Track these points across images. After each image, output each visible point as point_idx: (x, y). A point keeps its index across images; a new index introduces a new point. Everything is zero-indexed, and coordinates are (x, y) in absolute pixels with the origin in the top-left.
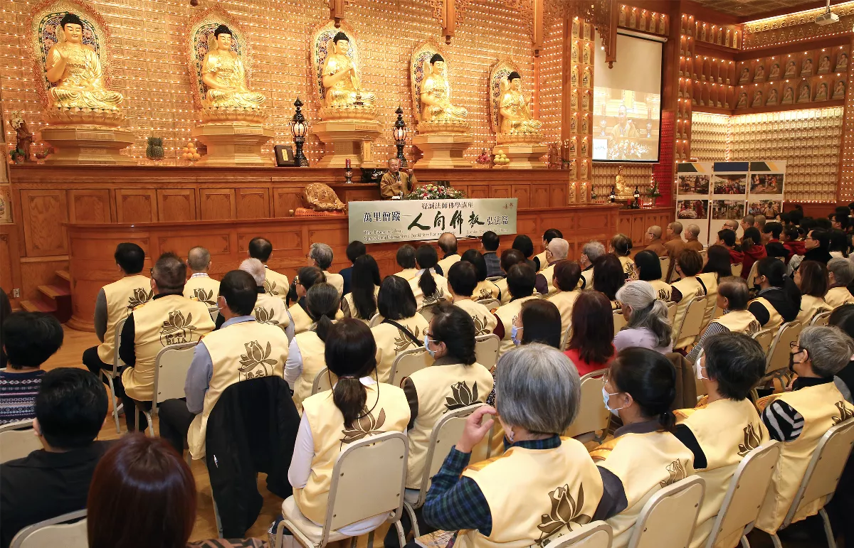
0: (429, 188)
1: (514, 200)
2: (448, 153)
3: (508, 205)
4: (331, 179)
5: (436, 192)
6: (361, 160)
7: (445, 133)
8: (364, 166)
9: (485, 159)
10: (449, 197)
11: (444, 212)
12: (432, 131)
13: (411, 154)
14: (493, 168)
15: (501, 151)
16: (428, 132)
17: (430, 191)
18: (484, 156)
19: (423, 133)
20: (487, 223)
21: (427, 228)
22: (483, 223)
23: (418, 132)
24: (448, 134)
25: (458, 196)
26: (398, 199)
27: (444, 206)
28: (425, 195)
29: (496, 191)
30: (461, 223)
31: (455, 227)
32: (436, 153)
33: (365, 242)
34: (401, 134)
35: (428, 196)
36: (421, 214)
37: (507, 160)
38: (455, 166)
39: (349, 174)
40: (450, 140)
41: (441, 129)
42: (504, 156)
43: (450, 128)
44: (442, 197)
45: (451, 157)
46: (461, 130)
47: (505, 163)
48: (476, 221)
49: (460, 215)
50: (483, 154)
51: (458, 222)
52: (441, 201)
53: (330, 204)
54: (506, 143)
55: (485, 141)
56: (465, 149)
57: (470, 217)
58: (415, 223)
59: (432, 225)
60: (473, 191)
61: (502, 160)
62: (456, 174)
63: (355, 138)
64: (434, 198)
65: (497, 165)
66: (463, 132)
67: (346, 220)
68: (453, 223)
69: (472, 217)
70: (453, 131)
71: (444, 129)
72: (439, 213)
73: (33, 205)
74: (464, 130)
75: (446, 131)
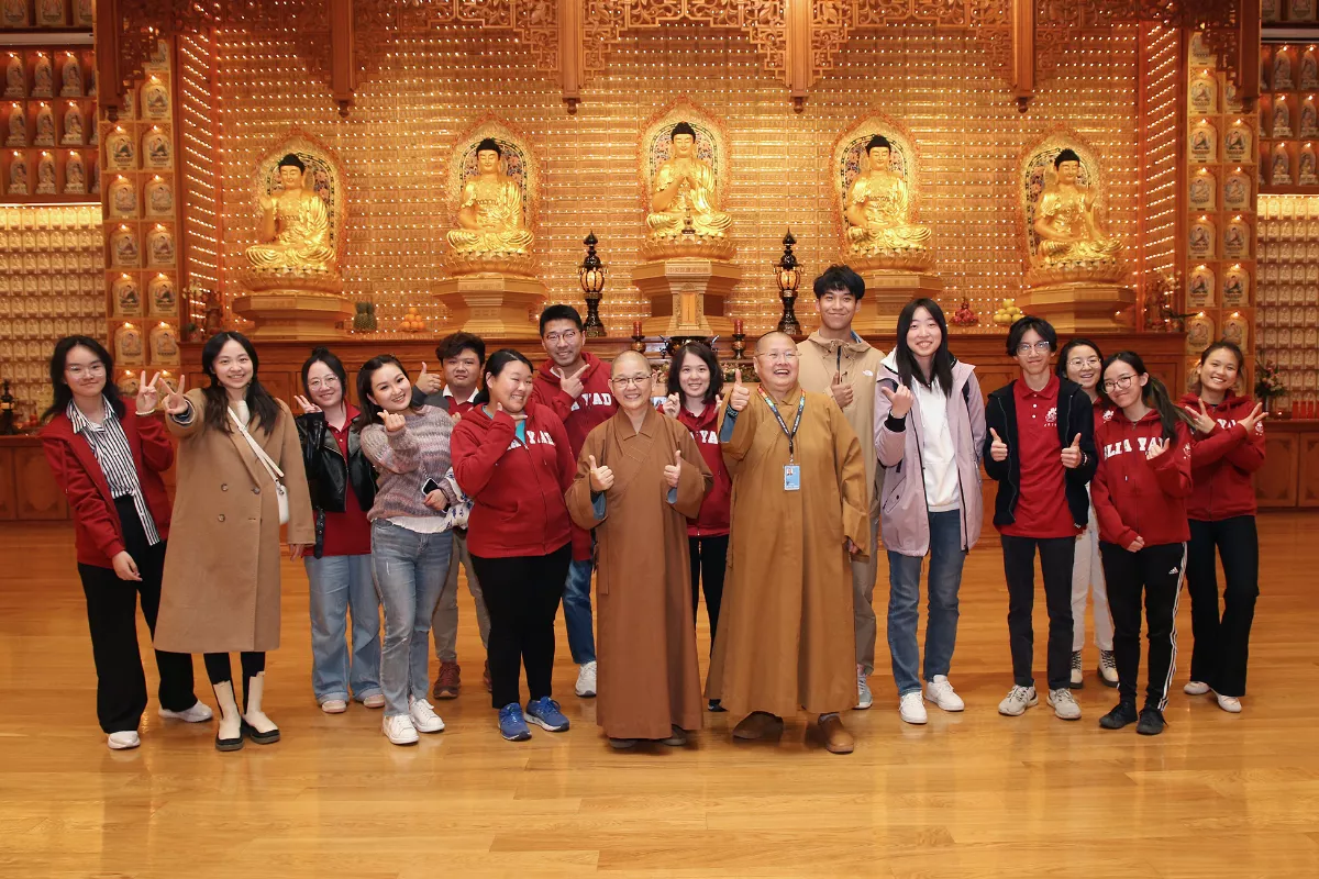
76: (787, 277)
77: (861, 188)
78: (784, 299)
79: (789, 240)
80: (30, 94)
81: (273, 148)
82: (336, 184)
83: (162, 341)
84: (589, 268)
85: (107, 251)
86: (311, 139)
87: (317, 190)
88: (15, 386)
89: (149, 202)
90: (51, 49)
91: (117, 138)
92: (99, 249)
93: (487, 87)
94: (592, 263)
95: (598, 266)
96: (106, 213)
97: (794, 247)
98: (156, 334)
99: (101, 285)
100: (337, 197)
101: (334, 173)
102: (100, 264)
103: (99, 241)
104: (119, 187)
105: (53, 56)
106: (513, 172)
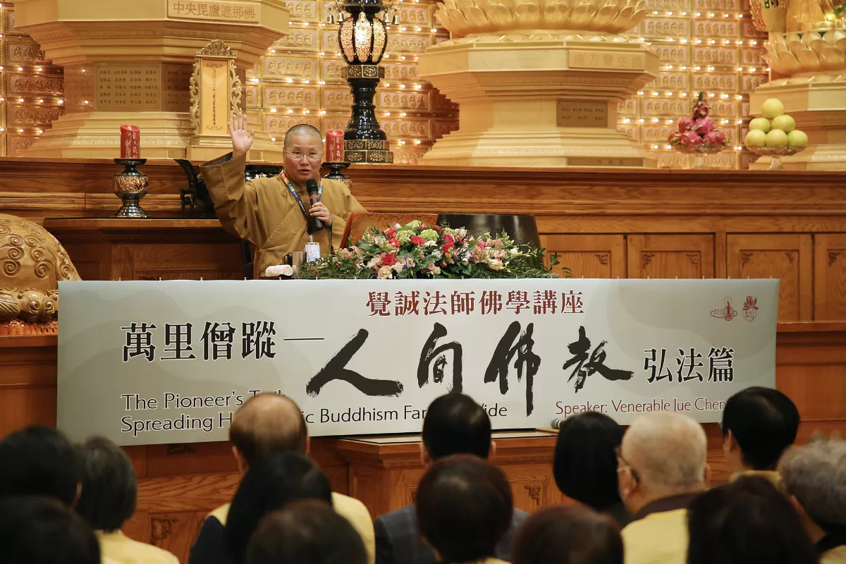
0: (404, 236)
1: (765, 288)
2: (550, 110)
3: (738, 306)
4: (63, 200)
5: (429, 250)
6: (190, 132)
7: (535, 35)
8: (198, 155)
9: (701, 133)
10: (484, 270)
11: (458, 327)
12: (493, 29)
13: (419, 114)
14: (752, 168)
15: (773, 104)
16: (476, 30)
17: (409, 247)
18: (702, 123)
19: (461, 34)
20: (641, 374)
21: (391, 388)
22: (626, 375)
23: (444, 33)
24: (548, 36)
25: (515, 269)
26: (284, 277)
27: (463, 304)
28: (388, 260)
29: (746, 256)
30: (532, 372)
31: (504, 388)
32: (503, 111)
33: (121, 437)
34: (362, 37)
35: (398, 267)
36: (363, 335)
37: (798, 136)
38: (571, 160)
39: (132, 181)
40: (555, 62)
41: (523, 18)
42: (786, 120)
43: (559, 17)
44: (452, 270)
45: (559, 124)
46: (601, 20)
47: (789, 149)
48: (598, 366)
49: (528, 340)
50: (697, 116)
51: (518, 365)
52: (448, 286)
53: (35, 296)
54: (805, 70)
55: (723, 68)
56: (623, 95)
57: (572, 348)
58: (336, 369)
59: (408, 377)
60: (647, 257)
61: (777, 135)
62: (576, 189)
63: (172, 48)
64: (421, 274)
65: (762, 159)
66: (612, 30)
67: (47, 353)
68: (496, 370)
69: (580, 347)
70: (567, 26)
71: (534, 18)
72: (440, 330)
74: (616, 22)
75: (542, 25)
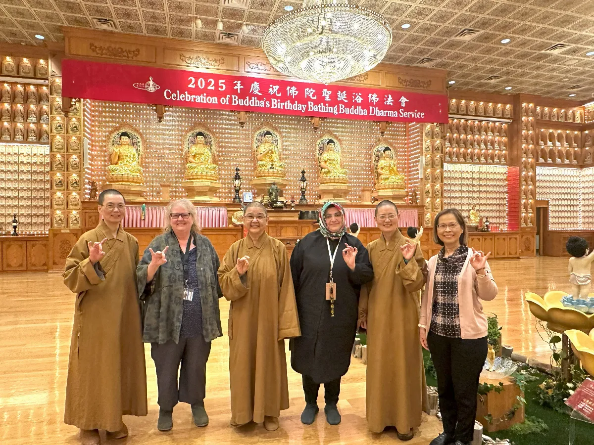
2: (332, 195)
32: (325, 195)
40: (331, 188)
45: (334, 197)
73: (90, 220)
76: (303, 185)
77: (325, 156)
78: (302, 192)
79: (303, 172)
80: (13, 101)
81: (116, 129)
82: (140, 144)
83: (73, 200)
84: (236, 179)
85: (51, 164)
86: (131, 126)
87: (133, 145)
88: (19, 216)
89: (70, 147)
90: (24, 85)
91: (56, 122)
92: (48, 163)
93: (198, 113)
94: (237, 177)
95: (239, 178)
96: (51, 150)
97: (305, 175)
98: (71, 197)
99: (48, 178)
100: (141, 148)
101: (140, 140)
102: (48, 169)
103: (48, 160)
104: (56, 140)
105: (25, 87)
106: (208, 144)
